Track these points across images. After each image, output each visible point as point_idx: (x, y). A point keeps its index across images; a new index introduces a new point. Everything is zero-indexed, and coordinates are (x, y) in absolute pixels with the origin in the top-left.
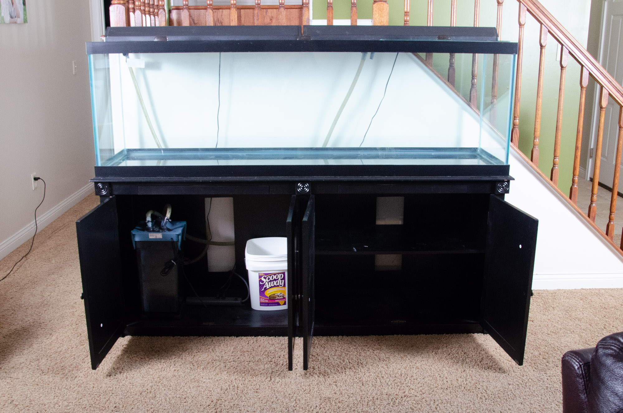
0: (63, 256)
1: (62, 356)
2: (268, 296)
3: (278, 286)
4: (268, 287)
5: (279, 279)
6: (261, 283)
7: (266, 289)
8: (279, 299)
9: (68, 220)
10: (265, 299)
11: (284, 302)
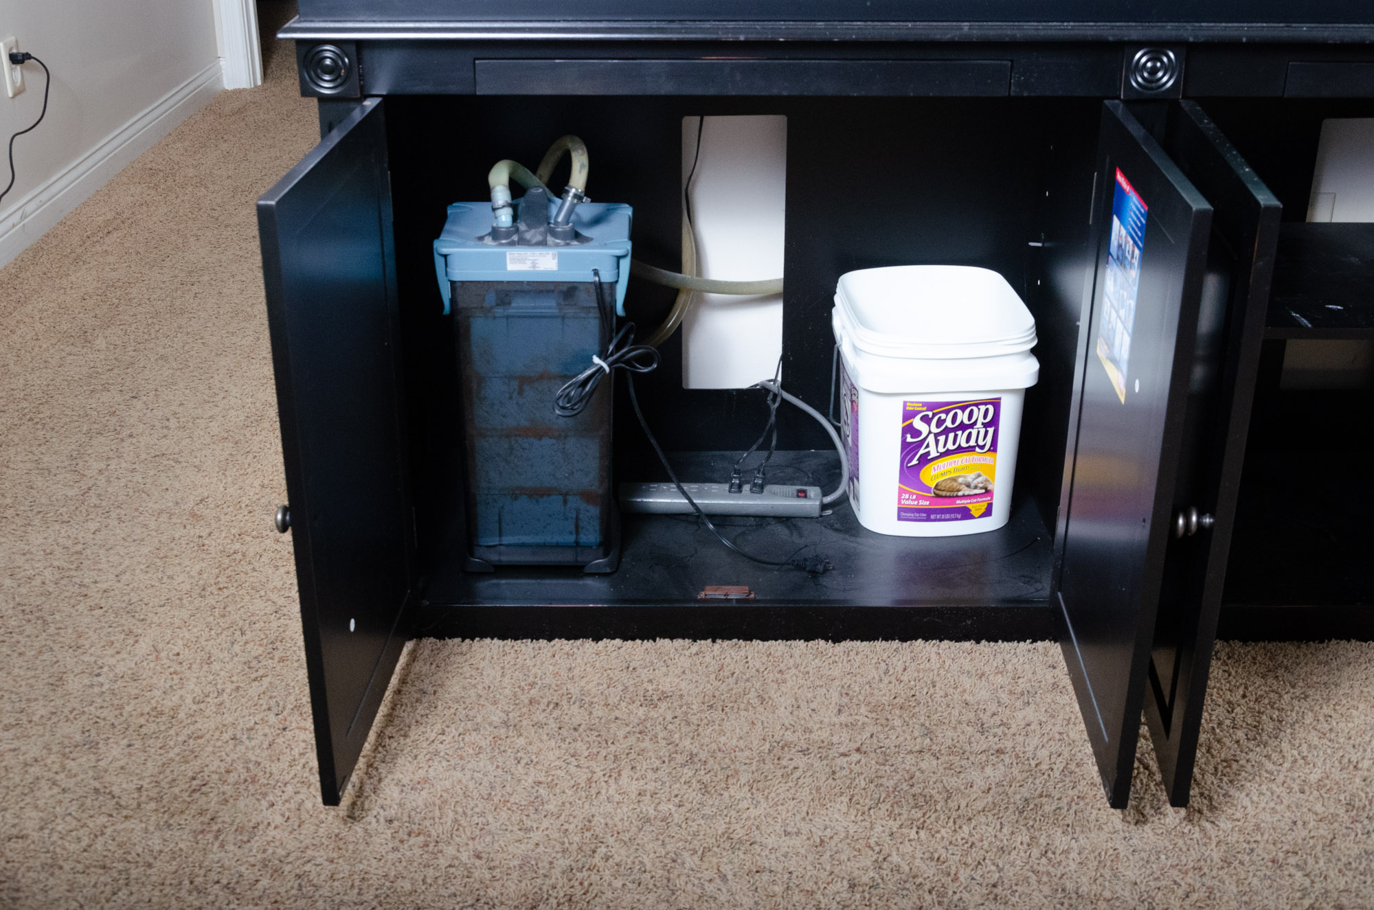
0: (130, 325)
1: (186, 731)
2: (933, 486)
3: (971, 449)
4: (933, 454)
5: (979, 425)
6: (909, 439)
7: (925, 460)
8: (969, 496)
9: (129, 199)
10: (919, 497)
11: (985, 505)
